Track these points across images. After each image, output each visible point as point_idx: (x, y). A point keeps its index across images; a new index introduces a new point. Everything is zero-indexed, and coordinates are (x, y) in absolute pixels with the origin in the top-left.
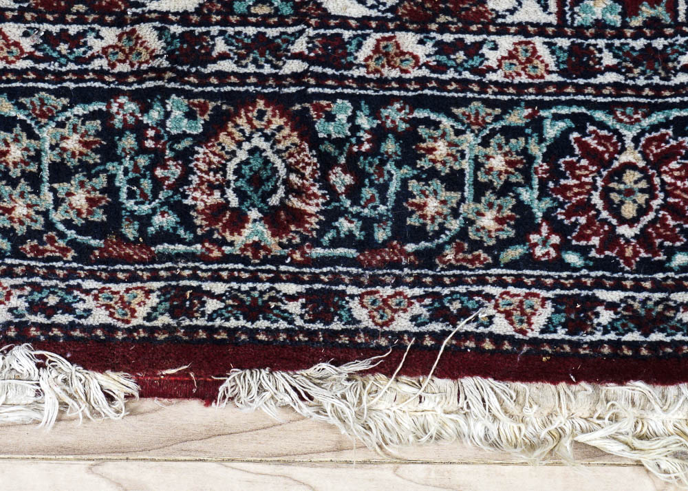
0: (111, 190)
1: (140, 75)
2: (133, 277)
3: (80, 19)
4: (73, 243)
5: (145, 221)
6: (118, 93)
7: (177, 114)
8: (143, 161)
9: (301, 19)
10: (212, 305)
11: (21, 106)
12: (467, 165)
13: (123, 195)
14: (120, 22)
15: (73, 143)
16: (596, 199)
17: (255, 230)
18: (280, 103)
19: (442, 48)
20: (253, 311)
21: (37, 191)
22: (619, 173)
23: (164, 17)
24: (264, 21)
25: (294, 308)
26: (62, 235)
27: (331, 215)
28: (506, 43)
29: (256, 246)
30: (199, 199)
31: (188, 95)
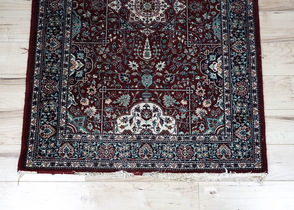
0: (131, 153)
1: (134, 141)
2: (133, 162)
3: (127, 135)
4: (127, 159)
5: (134, 156)
6: (132, 143)
7: (137, 145)
8: (134, 150)
9: (150, 135)
10: (141, 165)
11: (121, 144)
12: (168, 150)
13: (132, 154)
14: (131, 135)
15: (127, 148)
16: (181, 153)
17: (146, 157)
18: (148, 143)
19: (165, 137)
20: (146, 166)
21: (123, 153)
22: (184, 151)
23: (136, 134)
24: (146, 135)
25: (150, 166)
26: (126, 158)
27: (154, 155)
28: (172, 137)
29: (146, 159)
30: (140, 154)
31: (139, 143)
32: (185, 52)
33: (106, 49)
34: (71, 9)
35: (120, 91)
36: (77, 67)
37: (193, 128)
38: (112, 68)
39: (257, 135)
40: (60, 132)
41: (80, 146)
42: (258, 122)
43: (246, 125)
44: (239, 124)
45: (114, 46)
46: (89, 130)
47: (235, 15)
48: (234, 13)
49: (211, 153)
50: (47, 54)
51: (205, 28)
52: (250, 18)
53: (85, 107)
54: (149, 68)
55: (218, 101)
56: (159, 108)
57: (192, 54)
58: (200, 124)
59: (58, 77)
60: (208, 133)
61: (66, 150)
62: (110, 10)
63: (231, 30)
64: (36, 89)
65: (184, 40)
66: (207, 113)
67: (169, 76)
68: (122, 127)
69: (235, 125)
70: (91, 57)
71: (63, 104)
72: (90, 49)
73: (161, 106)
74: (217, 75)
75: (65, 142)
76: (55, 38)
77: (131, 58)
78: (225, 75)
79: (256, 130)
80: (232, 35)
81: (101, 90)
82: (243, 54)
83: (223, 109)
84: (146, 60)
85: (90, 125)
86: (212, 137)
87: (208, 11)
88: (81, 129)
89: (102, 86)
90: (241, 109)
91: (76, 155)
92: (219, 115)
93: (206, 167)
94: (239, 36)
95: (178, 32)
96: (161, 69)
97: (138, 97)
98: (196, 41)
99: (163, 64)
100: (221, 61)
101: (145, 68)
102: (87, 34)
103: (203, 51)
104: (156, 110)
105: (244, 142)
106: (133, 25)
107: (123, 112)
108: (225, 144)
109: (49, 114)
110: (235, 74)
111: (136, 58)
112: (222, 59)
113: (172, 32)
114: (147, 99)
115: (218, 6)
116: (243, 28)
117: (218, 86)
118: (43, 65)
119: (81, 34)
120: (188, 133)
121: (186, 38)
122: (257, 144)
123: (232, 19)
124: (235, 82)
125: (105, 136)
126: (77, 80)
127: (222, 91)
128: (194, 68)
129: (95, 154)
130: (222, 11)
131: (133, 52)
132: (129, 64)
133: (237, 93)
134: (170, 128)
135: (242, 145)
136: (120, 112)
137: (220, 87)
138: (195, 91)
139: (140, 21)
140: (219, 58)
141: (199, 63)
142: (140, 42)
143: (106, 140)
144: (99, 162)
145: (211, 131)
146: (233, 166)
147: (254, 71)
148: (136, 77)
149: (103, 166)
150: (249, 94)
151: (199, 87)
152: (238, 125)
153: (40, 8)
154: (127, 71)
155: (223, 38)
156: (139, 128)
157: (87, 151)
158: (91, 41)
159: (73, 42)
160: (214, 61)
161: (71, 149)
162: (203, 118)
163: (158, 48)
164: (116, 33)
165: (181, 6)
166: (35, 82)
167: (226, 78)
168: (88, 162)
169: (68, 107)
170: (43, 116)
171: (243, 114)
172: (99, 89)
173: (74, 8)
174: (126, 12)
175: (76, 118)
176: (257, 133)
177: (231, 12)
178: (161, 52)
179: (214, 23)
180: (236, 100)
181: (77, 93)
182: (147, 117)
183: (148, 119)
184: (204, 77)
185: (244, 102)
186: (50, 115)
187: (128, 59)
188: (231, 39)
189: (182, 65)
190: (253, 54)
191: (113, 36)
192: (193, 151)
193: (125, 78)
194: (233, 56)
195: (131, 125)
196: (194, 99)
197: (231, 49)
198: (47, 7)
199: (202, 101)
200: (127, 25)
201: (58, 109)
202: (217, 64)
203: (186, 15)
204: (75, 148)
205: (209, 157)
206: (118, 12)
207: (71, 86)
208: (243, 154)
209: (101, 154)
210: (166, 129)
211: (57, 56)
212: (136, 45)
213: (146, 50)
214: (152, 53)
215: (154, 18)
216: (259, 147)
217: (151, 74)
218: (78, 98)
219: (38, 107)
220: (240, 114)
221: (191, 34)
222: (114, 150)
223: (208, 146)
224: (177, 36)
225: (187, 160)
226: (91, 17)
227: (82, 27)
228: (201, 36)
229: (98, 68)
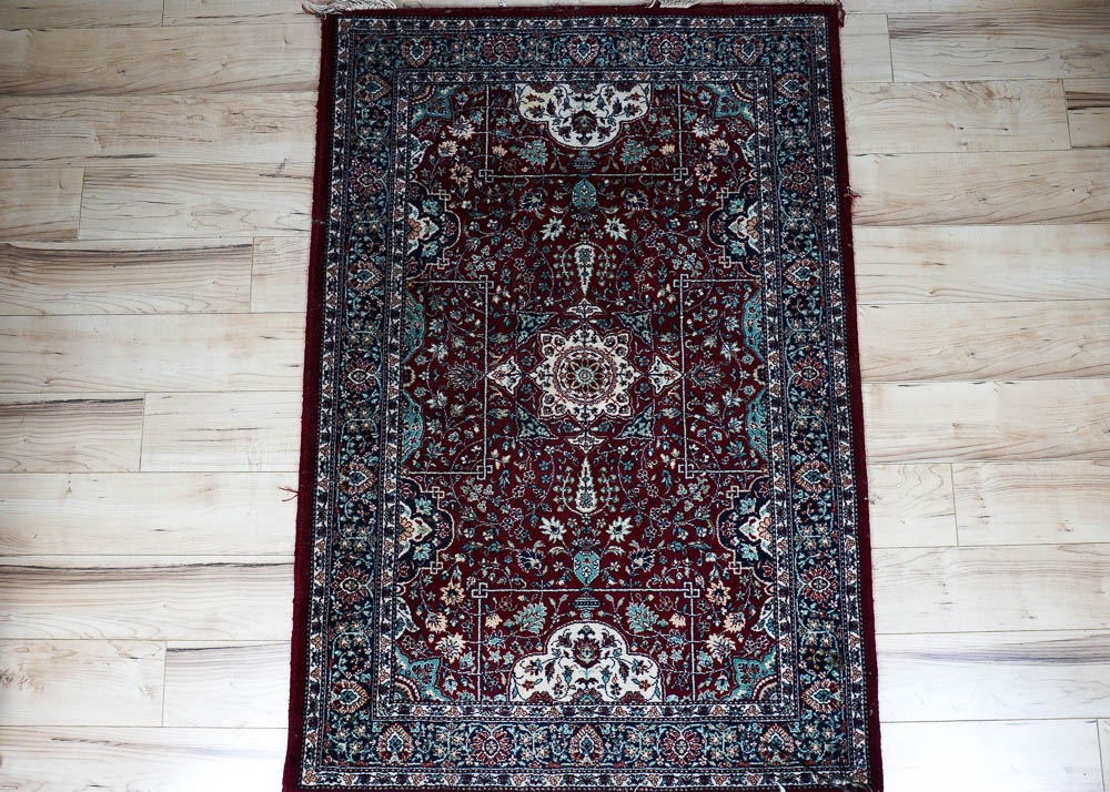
0: (550, 749)
5: (559, 757)
10: (577, 780)
14: (551, 705)
17: (587, 759)
18: (592, 725)
19: (633, 709)
25: (597, 780)
27: (606, 755)
28: (649, 707)
30: (572, 751)
32: (679, 493)
33: (485, 487)
34: (397, 387)
35: (522, 593)
36: (415, 534)
37: (702, 685)
38: (502, 537)
39: (857, 701)
40: (378, 699)
41: (427, 732)
42: (860, 669)
43: (830, 676)
44: (813, 674)
45: (504, 481)
46: (447, 693)
47: (803, 393)
48: (799, 390)
49: (745, 747)
50: (344, 503)
51: (727, 428)
52: (841, 402)
53: (438, 637)
54: (591, 536)
55: (762, 617)
56: (618, 636)
57: (698, 497)
58: (718, 674)
59: (371, 561)
60: (737, 698)
61: (396, 744)
62: (493, 388)
63: (794, 434)
64: (320, 592)
65: (677, 462)
66: (734, 648)
67: (639, 555)
68: (528, 685)
69: (803, 677)
70: (448, 508)
71: (385, 628)
72: (447, 490)
73: (621, 632)
74: (759, 549)
75: (391, 724)
76: (361, 461)
77: (547, 509)
78: (778, 550)
79: (856, 688)
80: (794, 446)
81: (476, 593)
82: (822, 495)
83: (774, 637)
84: (584, 514)
85: (450, 681)
86: (747, 706)
87: (734, 385)
88: (430, 692)
89: (478, 582)
90: (820, 636)
91: (419, 756)
92: (765, 653)
93: (733, 782)
94: (812, 447)
95: (662, 441)
96: (620, 537)
97: (565, 608)
98: (707, 464)
99: (626, 524)
100: (768, 515)
101: (582, 535)
102: (438, 450)
103: (725, 489)
104: (609, 641)
105: (826, 719)
106: (550, 424)
107: (528, 647)
108: (779, 723)
109: (351, 653)
110: (803, 546)
111: (560, 509)
112: (770, 509)
113: (647, 442)
114: (587, 615)
115: (759, 371)
116: (823, 428)
117: (762, 578)
118: (333, 532)
119: (423, 450)
120: (689, 698)
121: (682, 455)
122: (858, 723)
123: (795, 404)
124: (804, 567)
125: (487, 709)
126: (416, 567)
127: (771, 590)
128: (702, 533)
129: (464, 752)
130: (771, 386)
131: (553, 494)
132: (543, 524)
133: (808, 595)
134: (645, 685)
135: (822, 725)
136: (522, 648)
137: (766, 580)
138: (704, 593)
139: (568, 414)
140: (764, 507)
141: (713, 520)
142: (569, 469)
143: (490, 719)
144: (473, 771)
145: (744, 692)
146: (798, 779)
147: (851, 538)
148: (561, 557)
149: (485, 781)
150: (837, 596)
151: (716, 581)
152: (812, 676)
153: (324, 387)
154: (538, 544)
155: (774, 454)
156: (569, 688)
157: (445, 744)
158: (448, 469)
159: (405, 471)
160: (752, 514)
161: (405, 741)
162: (725, 660)
163: (612, 485)
164: (510, 448)
165: (667, 375)
166: (316, 573)
167: (781, 557)
168: (447, 772)
169: (397, 637)
170: (337, 658)
171: (823, 648)
172: (470, 589)
173: (405, 385)
174: (533, 391)
175: (415, 664)
176: (858, 695)
177: (792, 386)
178: (621, 494)
179: (750, 416)
180: (806, 613)
181: (418, 601)
182: (587, 660)
183: (591, 664)
184: (727, 556)
185: (826, 619)
186: (353, 657)
187: (540, 513)
188: (794, 457)
189: (673, 526)
190: (847, 496)
191: (502, 453)
192: (700, 742)
193: (533, 562)
194: (799, 500)
195: (549, 680)
196: (702, 612)
197: (793, 482)
198: (340, 384)
199: (722, 618)
200: (536, 427)
201: (373, 641)
202: (758, 521)
203: (681, 396)
204: (415, 738)
205: (740, 758)
206: (512, 392)
207: (402, 584)
208: (823, 748)
209: (478, 752)
210: (634, 688)
211: (366, 508)
212: (559, 477)
213: (582, 488)
214: (598, 496)
215: (601, 406)
216: (862, 730)
217: (596, 549)
218: (419, 613)
219: (324, 637)
220: (817, 648)
221: (694, 446)
222: (510, 743)
223: (737, 729)
224: (658, 452)
225: (687, 766)
226: (448, 408)
227: (427, 433)
228: (719, 451)
229: (467, 536)
